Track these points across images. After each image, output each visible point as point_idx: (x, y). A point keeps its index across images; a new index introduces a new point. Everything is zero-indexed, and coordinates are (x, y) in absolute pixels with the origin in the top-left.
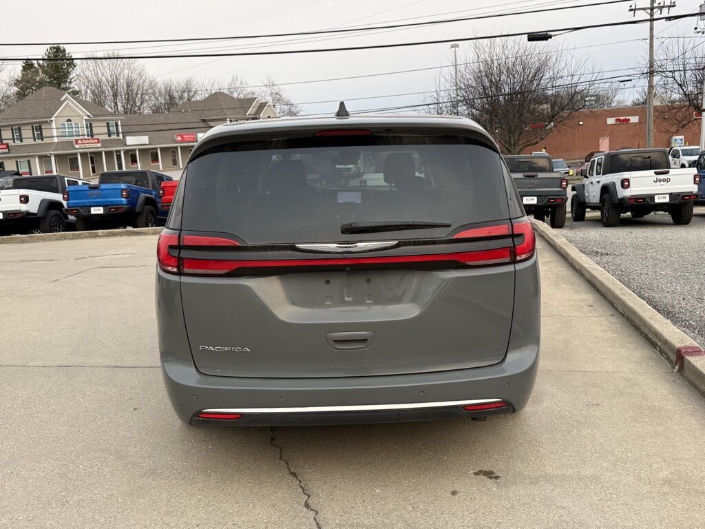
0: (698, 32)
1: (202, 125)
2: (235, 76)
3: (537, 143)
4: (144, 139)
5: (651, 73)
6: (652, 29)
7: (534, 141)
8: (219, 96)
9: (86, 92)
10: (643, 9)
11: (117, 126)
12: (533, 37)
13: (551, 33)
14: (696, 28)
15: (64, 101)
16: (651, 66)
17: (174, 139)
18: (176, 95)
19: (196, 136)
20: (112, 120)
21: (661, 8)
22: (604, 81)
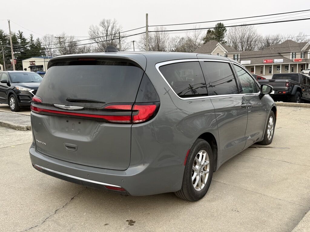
1: (278, 55)
2: (301, 32)
4: (249, 62)
8: (288, 42)
9: (230, 42)
11: (238, 55)
15: (217, 46)
17: (263, 62)
18: (271, 41)
19: (274, 60)
20: (236, 54)
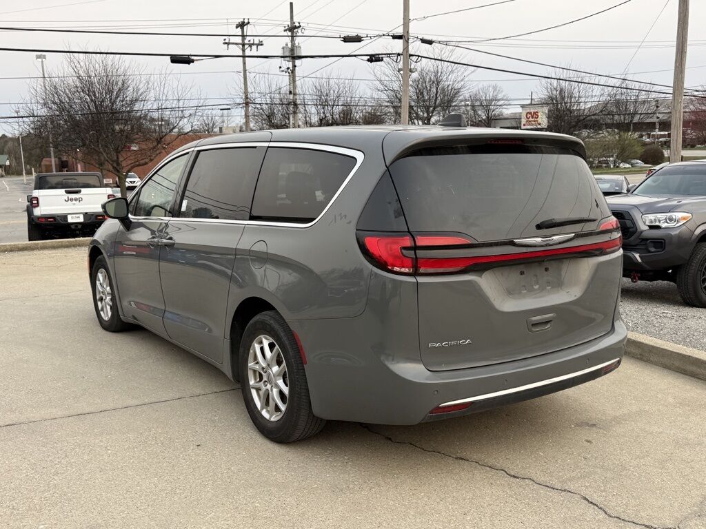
0: (283, 71)
3: (146, 163)
5: (247, 104)
6: (244, 63)
7: (143, 162)
10: (236, 44)
12: (176, 59)
13: (193, 58)
14: (280, 67)
16: (247, 98)
21: (250, 45)
22: (209, 107)
